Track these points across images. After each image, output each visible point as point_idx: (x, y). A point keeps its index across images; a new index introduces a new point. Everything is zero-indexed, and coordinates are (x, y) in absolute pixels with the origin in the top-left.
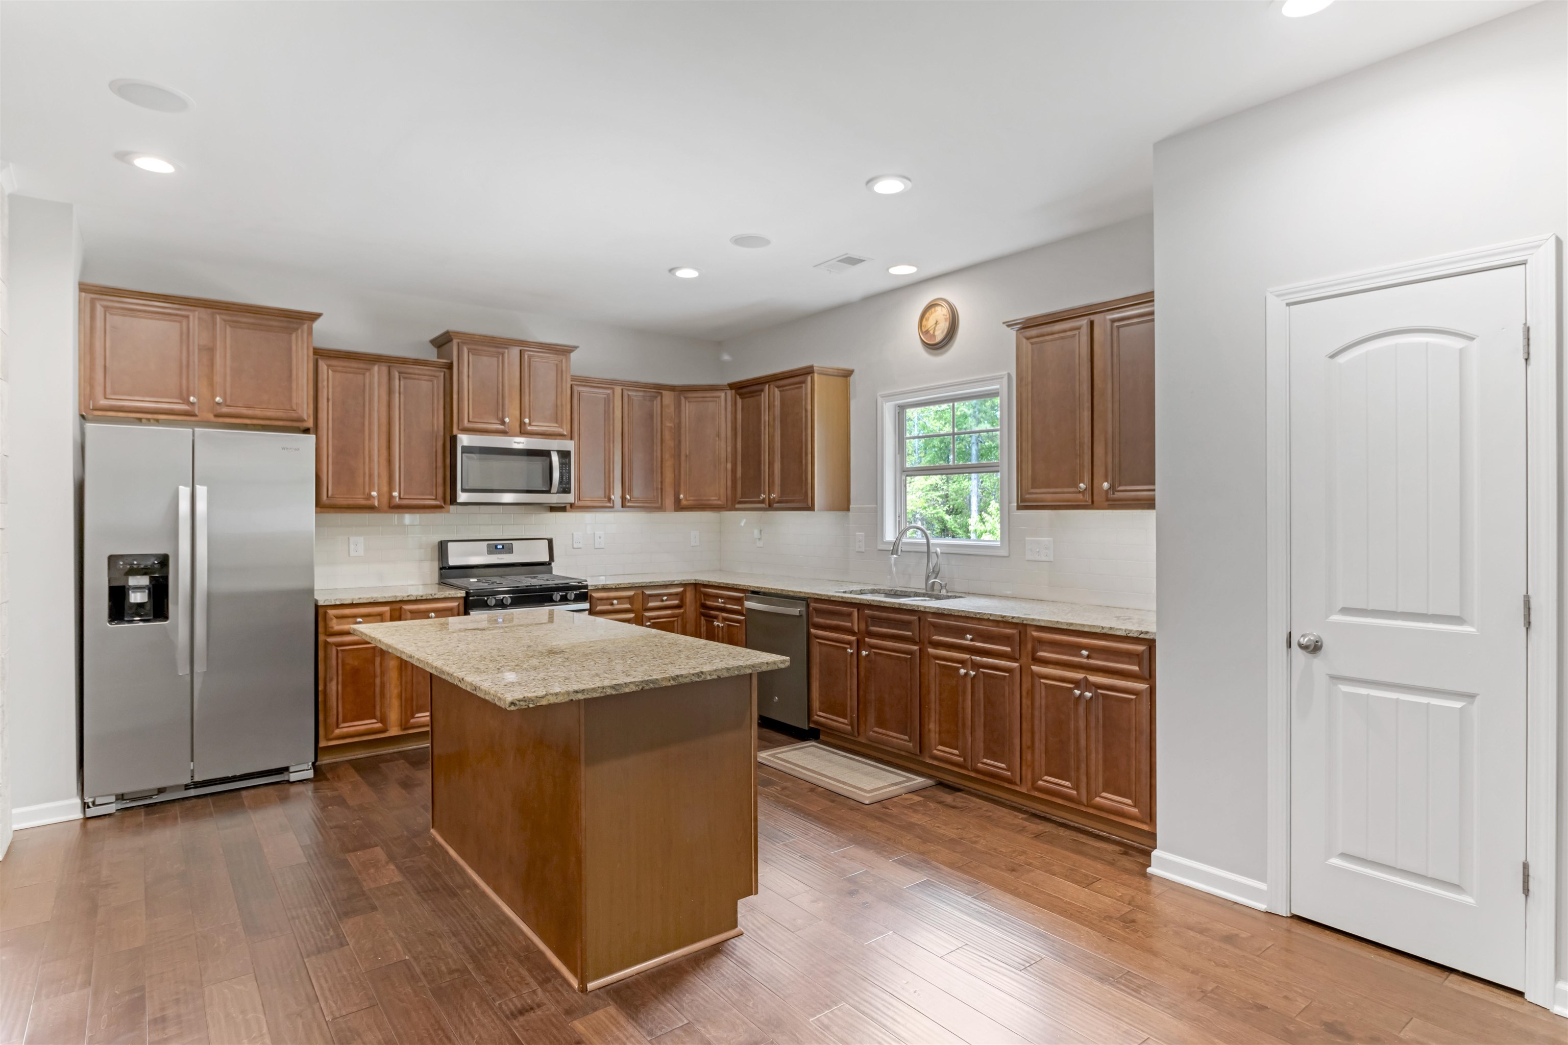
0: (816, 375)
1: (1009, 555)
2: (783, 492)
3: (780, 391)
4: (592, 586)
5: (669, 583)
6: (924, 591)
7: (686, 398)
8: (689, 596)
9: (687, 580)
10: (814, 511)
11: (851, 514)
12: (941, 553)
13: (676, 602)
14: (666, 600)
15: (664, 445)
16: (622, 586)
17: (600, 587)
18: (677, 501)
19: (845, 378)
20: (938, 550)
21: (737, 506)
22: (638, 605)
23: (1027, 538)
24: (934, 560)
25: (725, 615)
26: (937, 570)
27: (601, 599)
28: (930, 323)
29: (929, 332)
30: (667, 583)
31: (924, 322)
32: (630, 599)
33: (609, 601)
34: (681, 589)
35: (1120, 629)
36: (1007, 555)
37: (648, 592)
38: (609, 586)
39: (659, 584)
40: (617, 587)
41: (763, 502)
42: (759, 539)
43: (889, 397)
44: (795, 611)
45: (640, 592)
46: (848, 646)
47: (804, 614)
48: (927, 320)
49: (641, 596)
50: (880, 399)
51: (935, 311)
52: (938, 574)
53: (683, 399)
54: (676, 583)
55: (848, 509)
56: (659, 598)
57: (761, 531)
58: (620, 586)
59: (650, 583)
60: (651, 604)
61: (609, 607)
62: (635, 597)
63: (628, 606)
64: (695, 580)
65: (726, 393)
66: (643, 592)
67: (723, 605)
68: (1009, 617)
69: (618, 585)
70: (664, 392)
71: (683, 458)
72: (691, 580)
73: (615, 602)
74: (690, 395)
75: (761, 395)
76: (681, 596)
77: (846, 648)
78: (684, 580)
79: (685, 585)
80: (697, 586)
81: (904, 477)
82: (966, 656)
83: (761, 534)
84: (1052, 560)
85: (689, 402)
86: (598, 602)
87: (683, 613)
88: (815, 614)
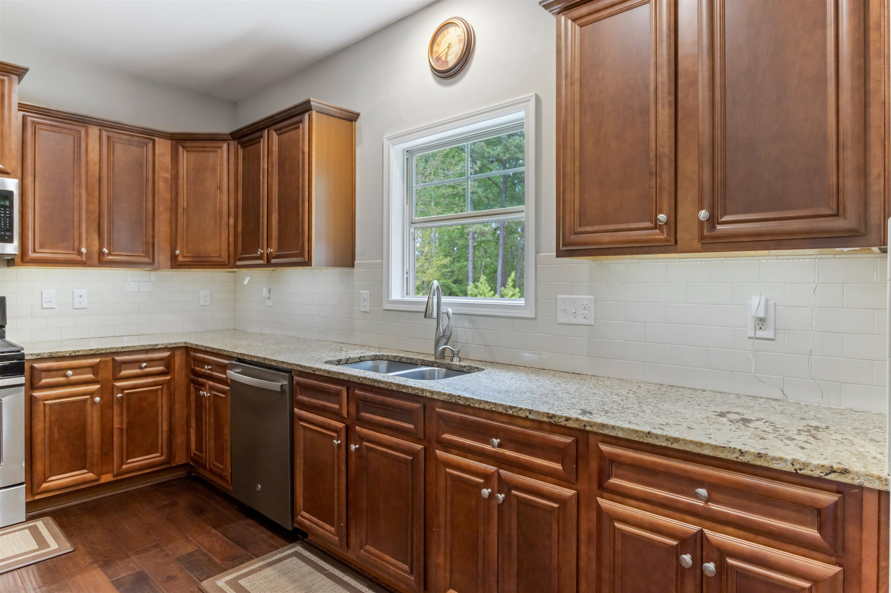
0: (314, 113)
1: (536, 317)
2: (280, 247)
3: (278, 135)
4: (32, 355)
5: (150, 347)
6: (432, 359)
7: (184, 147)
8: (179, 361)
9: (175, 344)
10: (311, 265)
11: (356, 270)
12: (453, 314)
13: (161, 368)
14: (146, 367)
15: (156, 196)
16: (81, 353)
17: (45, 356)
18: (174, 258)
19: (350, 123)
20: (450, 310)
21: (238, 263)
22: (106, 373)
23: (558, 296)
24: (444, 322)
25: (211, 383)
26: (447, 334)
27: (48, 370)
28: (441, 48)
29: (440, 58)
30: (147, 348)
31: (435, 48)
32: (94, 368)
33: (62, 372)
34: (166, 354)
35: (781, 459)
36: (534, 317)
37: (118, 358)
38: (60, 355)
39: (136, 349)
40: (73, 354)
41: (260, 258)
42: (268, 298)
43: (396, 139)
44: (276, 386)
45: (109, 358)
46: (335, 435)
47: (287, 389)
48: (438, 45)
49: (111, 364)
50: (386, 142)
51: (448, 33)
52: (449, 338)
53: (181, 149)
54: (159, 347)
55: (353, 266)
56: (137, 365)
57: (270, 290)
58: (77, 354)
59: (123, 348)
60: (125, 373)
61: (61, 379)
62: (102, 365)
63: (91, 376)
64: (186, 343)
65: (228, 144)
66: (113, 359)
67: (209, 372)
68: (560, 417)
69: (74, 352)
70: (157, 139)
71: (180, 211)
72: (180, 343)
73: (70, 372)
74: (188, 144)
75: (259, 142)
76: (168, 363)
77: (333, 438)
78: (170, 344)
79: (173, 349)
80: (187, 349)
81: (412, 230)
82: (491, 468)
83: (269, 293)
84: (593, 324)
85: (187, 151)
86: (43, 374)
87: (170, 380)
88: (299, 391)
